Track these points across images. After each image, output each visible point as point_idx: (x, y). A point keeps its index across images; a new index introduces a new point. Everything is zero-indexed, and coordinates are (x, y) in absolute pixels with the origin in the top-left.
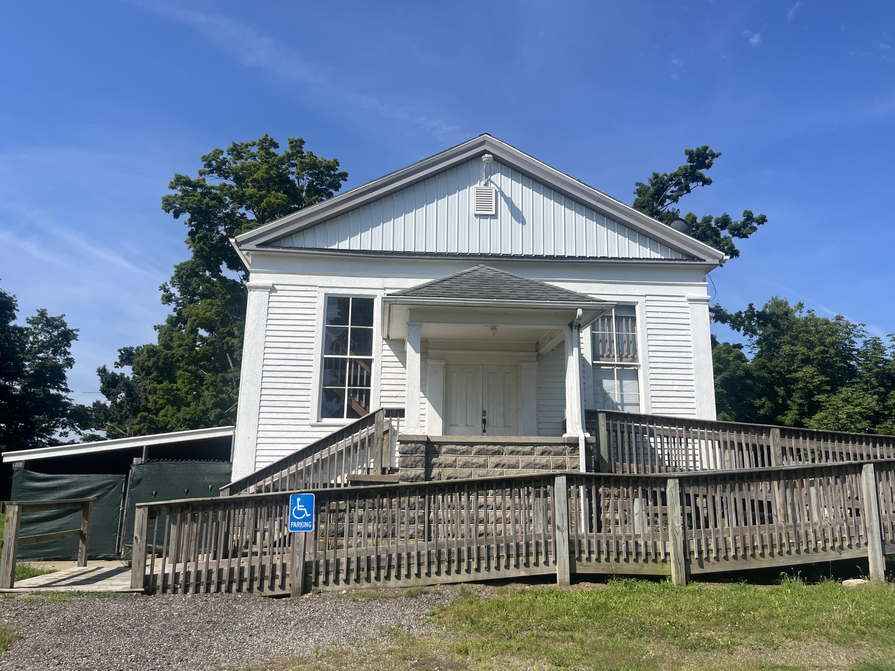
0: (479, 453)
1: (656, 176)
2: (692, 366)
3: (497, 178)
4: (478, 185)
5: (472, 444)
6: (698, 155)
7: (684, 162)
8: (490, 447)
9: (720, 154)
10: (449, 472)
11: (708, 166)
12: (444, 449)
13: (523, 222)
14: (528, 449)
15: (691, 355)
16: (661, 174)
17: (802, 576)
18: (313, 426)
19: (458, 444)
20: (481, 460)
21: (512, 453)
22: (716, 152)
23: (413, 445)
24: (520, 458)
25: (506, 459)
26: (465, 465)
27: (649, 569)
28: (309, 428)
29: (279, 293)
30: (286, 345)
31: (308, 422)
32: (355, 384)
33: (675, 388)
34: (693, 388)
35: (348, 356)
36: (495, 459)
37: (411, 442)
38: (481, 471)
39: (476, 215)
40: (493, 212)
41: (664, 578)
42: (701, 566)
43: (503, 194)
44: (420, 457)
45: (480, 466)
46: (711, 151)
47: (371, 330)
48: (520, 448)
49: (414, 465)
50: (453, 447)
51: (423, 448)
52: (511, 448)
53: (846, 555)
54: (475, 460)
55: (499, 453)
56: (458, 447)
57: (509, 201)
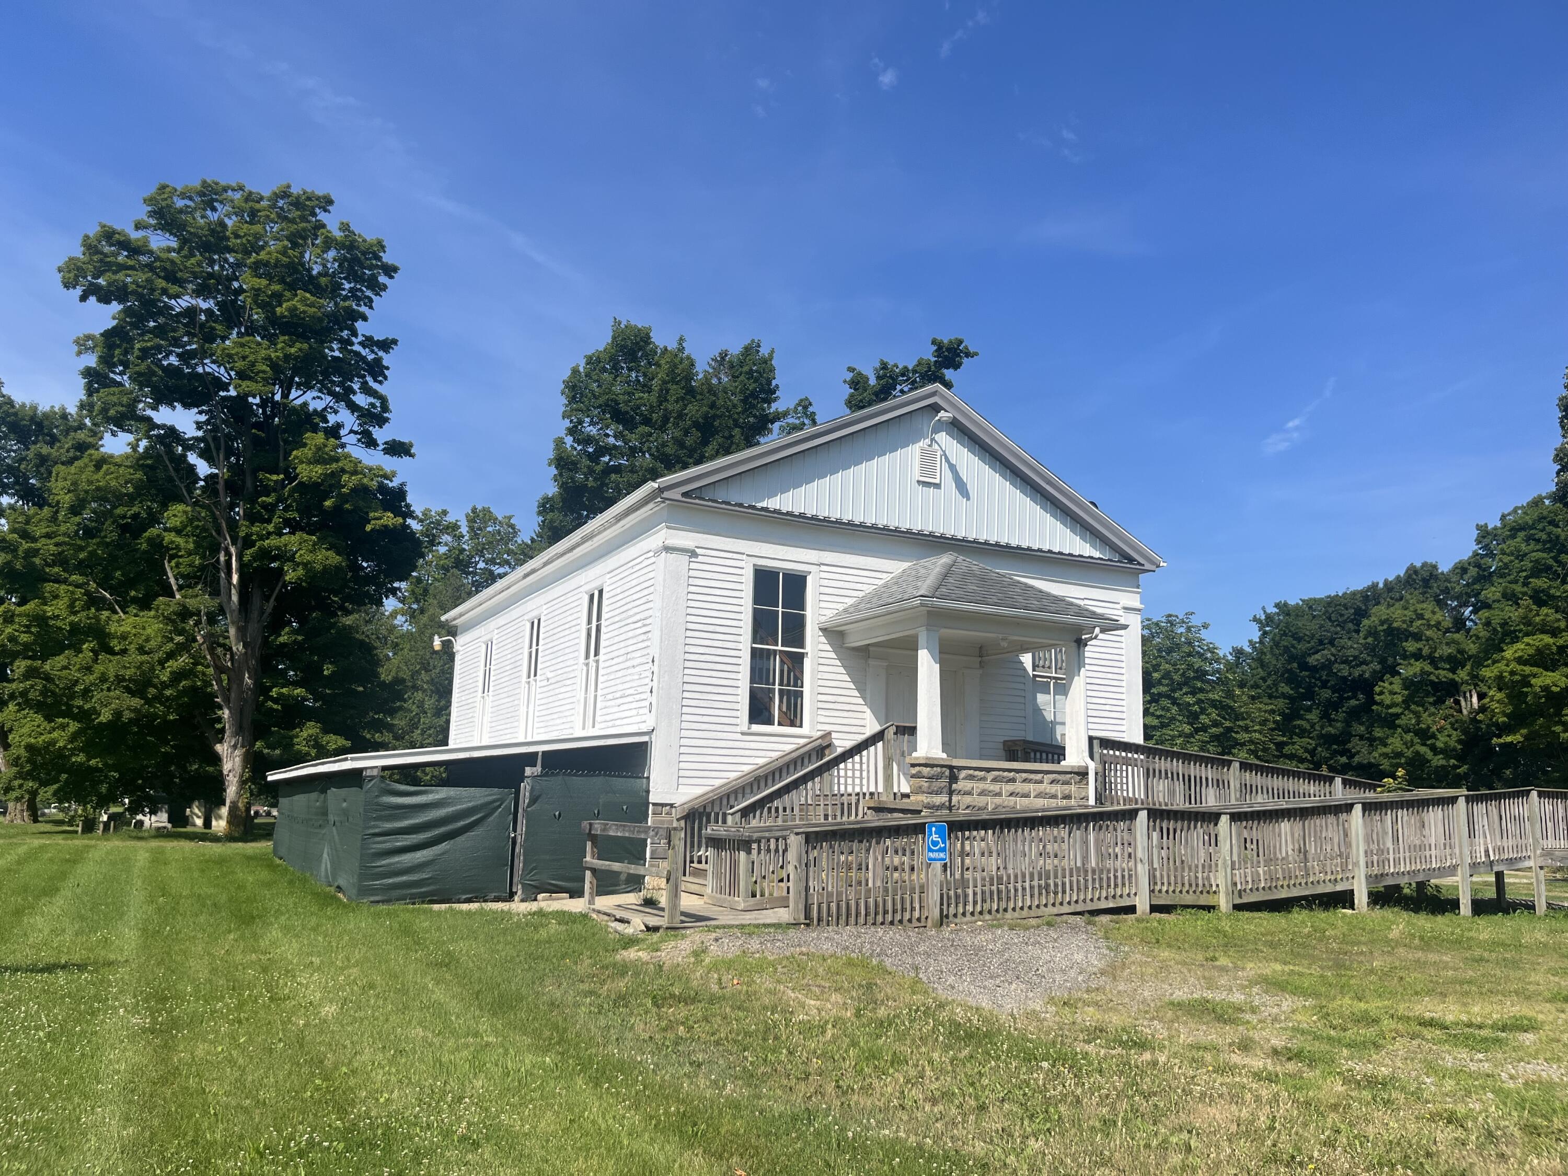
0: (995, 780)
1: (884, 366)
2: (1124, 684)
3: (943, 438)
4: (921, 444)
5: (989, 770)
6: (948, 350)
7: (929, 354)
8: (1006, 774)
9: (976, 354)
10: (967, 800)
11: (957, 366)
12: (963, 774)
13: (968, 499)
14: (1039, 776)
15: (1123, 671)
16: (891, 363)
17: (1320, 905)
18: (743, 734)
19: (976, 769)
20: (996, 787)
21: (1025, 781)
22: (972, 350)
23: (939, 769)
24: (1031, 786)
25: (1019, 787)
26: (982, 793)
27: (1204, 900)
28: (739, 736)
29: (700, 559)
30: (711, 628)
31: (738, 729)
32: (788, 685)
33: (1107, 708)
34: (1124, 709)
35: (780, 648)
36: (1010, 787)
37: (937, 766)
38: (998, 800)
39: (919, 482)
40: (937, 481)
41: (1213, 907)
42: (1240, 897)
43: (947, 460)
44: (944, 782)
45: (996, 795)
46: (966, 347)
47: (803, 616)
48: (1032, 776)
49: (938, 793)
50: (971, 772)
51: (947, 773)
52: (1024, 775)
53: (1339, 888)
54: (992, 788)
55: (1013, 780)
56: (977, 773)
57: (952, 468)
